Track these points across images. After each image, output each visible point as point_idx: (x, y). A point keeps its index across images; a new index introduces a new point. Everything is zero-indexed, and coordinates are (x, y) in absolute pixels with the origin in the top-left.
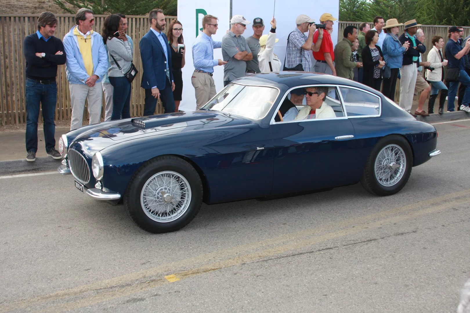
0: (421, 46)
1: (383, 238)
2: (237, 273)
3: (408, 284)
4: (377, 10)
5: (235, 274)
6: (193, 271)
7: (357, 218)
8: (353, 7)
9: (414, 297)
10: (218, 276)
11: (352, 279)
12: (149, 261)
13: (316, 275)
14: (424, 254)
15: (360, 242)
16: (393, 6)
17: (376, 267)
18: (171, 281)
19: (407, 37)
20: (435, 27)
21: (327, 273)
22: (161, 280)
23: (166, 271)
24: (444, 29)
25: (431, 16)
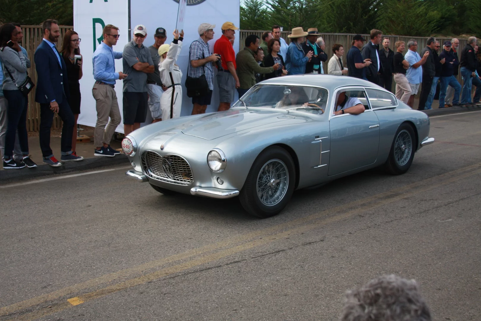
0: (323, 54)
1: (291, 249)
2: (143, 292)
3: (318, 294)
4: (278, 18)
5: (142, 293)
6: (97, 292)
7: (264, 229)
8: (253, 16)
9: (324, 306)
10: (124, 297)
11: (262, 292)
12: (51, 284)
13: (225, 290)
14: (333, 263)
15: (268, 254)
16: (293, 14)
17: (286, 278)
18: (75, 304)
19: (308, 45)
20: (335, 35)
21: (236, 287)
22: (64, 304)
23: (69, 294)
24: (344, 36)
25: (331, 24)
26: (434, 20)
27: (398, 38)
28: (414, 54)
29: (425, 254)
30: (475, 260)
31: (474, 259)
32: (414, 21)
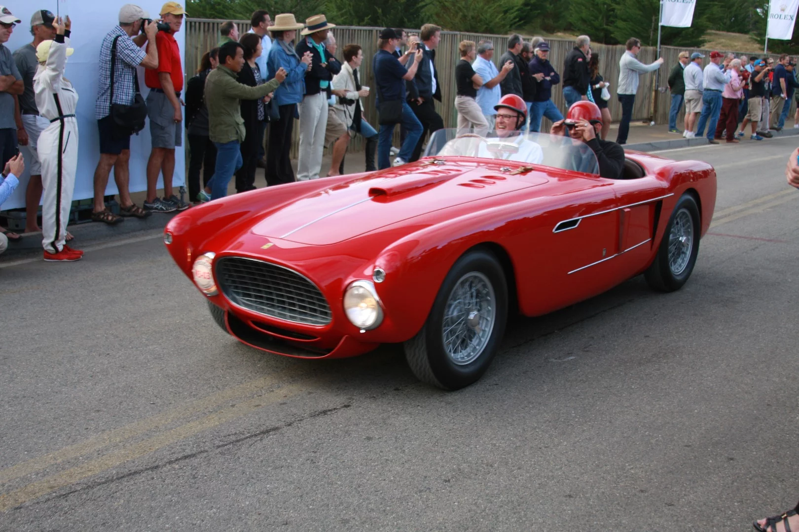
0: (333, 61)
1: (290, 425)
3: (347, 517)
7: (237, 386)
11: (240, 518)
13: (167, 518)
14: (370, 451)
15: (247, 438)
17: (284, 487)
19: (311, 46)
20: (352, 30)
21: (189, 511)
24: (368, 32)
25: (344, 11)
26: (513, 8)
27: (459, 36)
28: (487, 65)
29: (536, 425)
30: (625, 435)
31: (623, 433)
32: (483, 9)
